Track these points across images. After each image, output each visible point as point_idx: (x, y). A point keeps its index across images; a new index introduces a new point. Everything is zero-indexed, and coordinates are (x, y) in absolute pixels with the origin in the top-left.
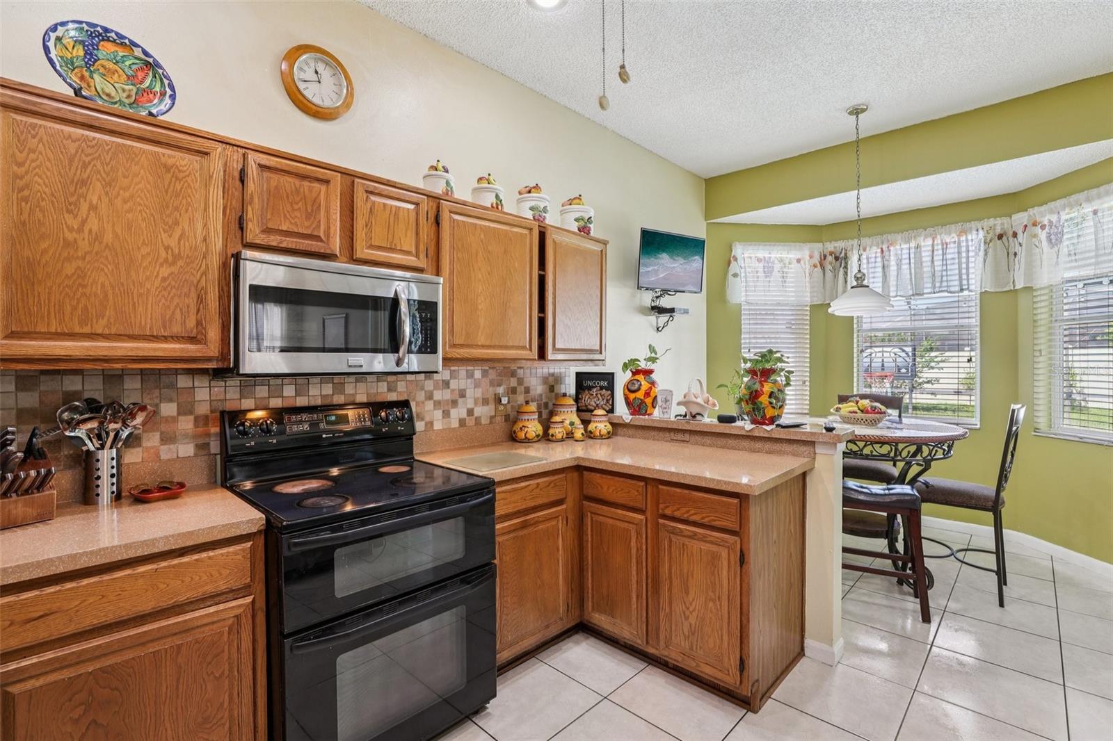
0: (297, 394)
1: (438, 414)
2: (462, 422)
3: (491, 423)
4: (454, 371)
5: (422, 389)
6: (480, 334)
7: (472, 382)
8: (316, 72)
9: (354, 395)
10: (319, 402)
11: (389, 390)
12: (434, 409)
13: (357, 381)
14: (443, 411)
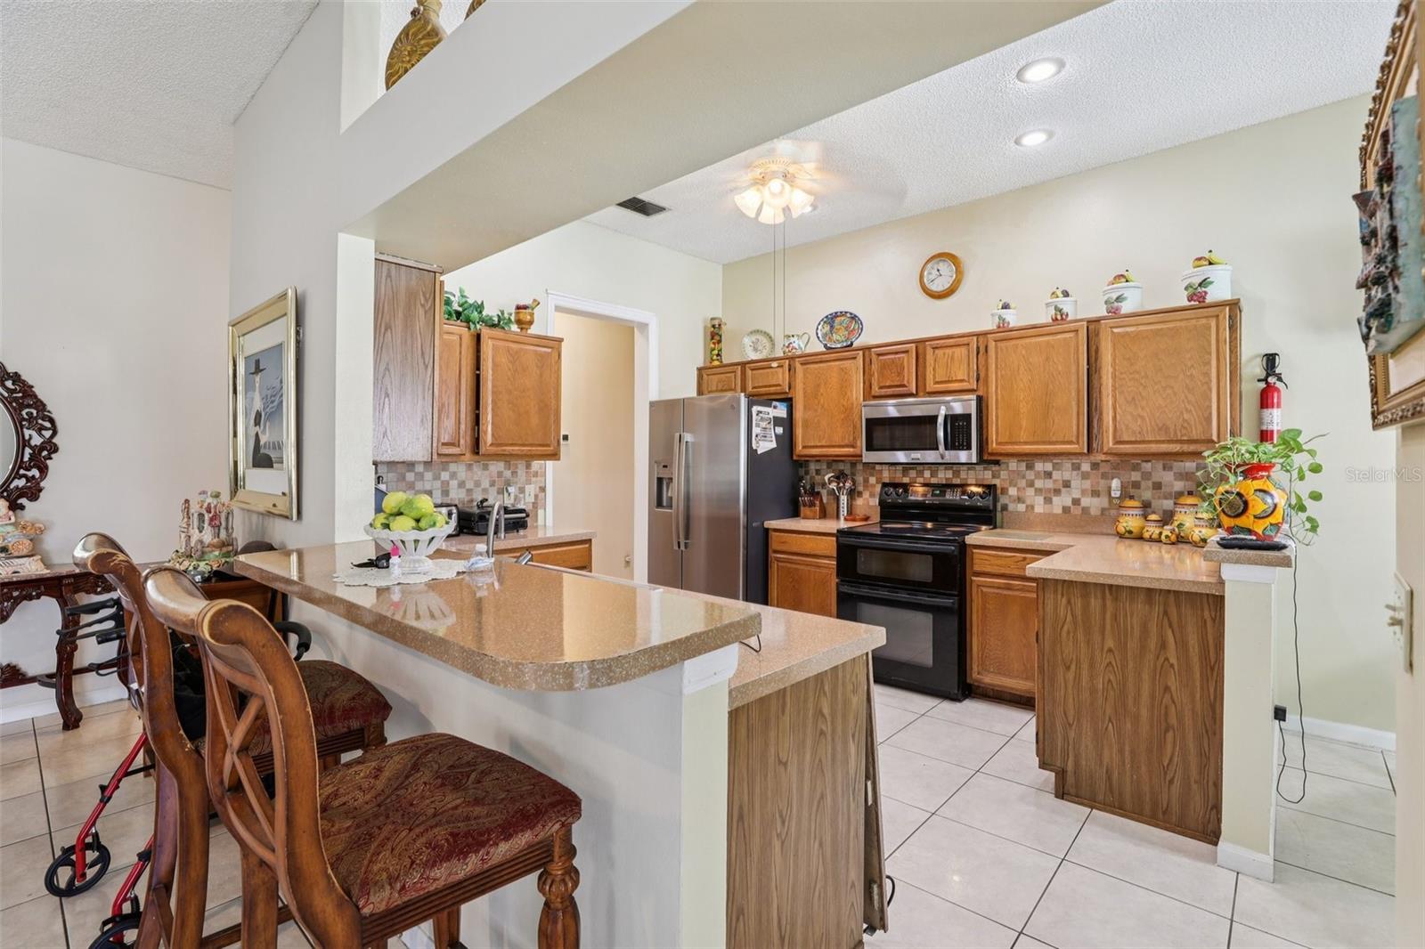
0: (932, 476)
1: (1040, 500)
2: (1066, 510)
3: (1102, 514)
4: (1057, 463)
5: (1024, 477)
6: (1022, 433)
7: (1078, 474)
8: (938, 270)
9: (966, 479)
10: (944, 482)
11: (994, 477)
12: (1036, 495)
13: (969, 469)
14: (1045, 498)
